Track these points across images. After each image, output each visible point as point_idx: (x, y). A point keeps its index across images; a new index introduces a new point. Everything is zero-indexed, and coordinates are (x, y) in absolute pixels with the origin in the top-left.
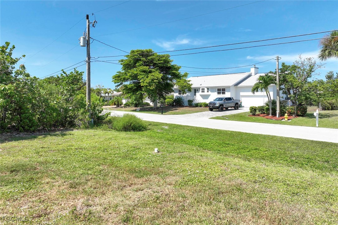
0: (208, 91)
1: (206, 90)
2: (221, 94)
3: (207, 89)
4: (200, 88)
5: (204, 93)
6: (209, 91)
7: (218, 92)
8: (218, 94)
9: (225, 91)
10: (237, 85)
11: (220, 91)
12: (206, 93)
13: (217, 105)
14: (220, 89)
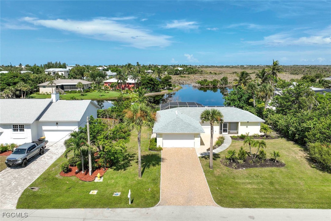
7: (14, 129)
10: (38, 119)
13: (20, 162)
14: (17, 126)
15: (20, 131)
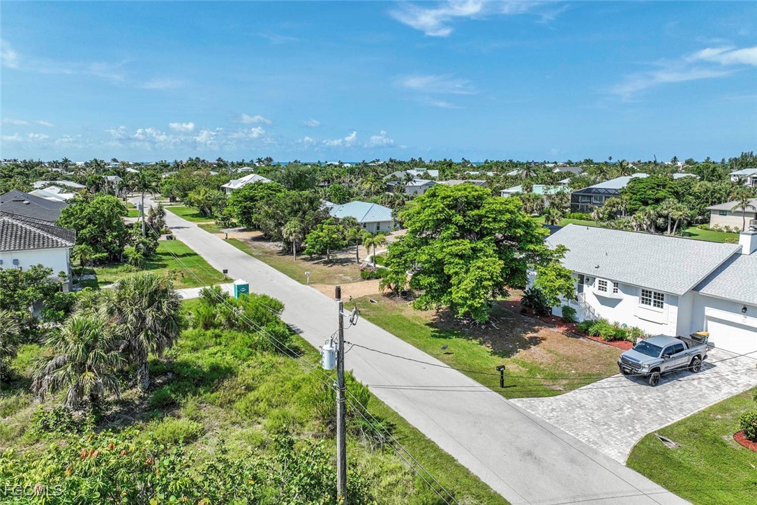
0: (615, 291)
1: (610, 286)
2: (652, 303)
3: (613, 285)
4: (595, 279)
5: (604, 292)
6: (619, 290)
7: (643, 299)
8: (643, 302)
9: (662, 299)
10: (697, 288)
11: (650, 296)
12: (609, 293)
13: (645, 371)
14: (650, 292)
15: (655, 305)
